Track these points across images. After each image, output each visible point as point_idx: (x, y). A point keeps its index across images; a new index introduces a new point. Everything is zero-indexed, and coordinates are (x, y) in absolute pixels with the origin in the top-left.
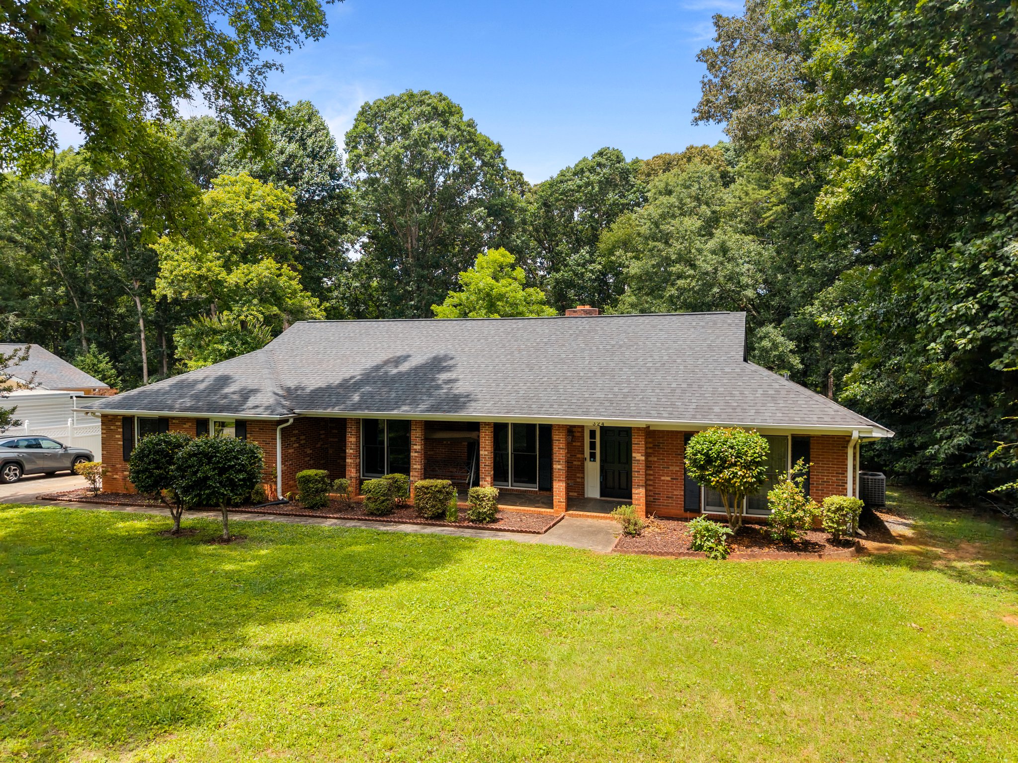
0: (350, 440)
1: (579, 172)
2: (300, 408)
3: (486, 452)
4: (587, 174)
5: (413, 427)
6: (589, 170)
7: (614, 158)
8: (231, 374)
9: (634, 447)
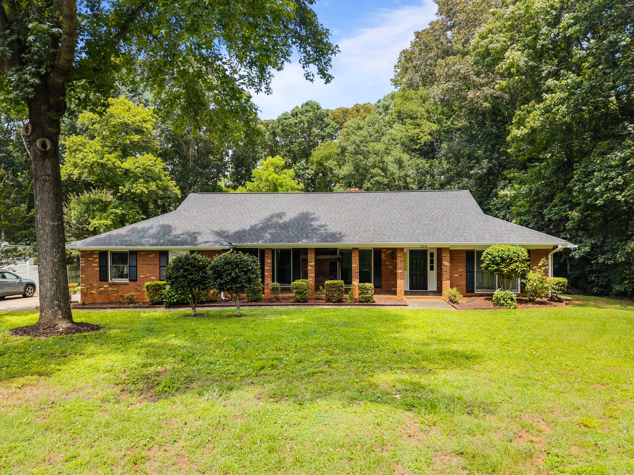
0: (267, 261)
1: (294, 115)
2: (235, 242)
3: (355, 265)
4: (300, 115)
5: (309, 252)
6: (301, 113)
7: (315, 107)
8: (170, 224)
9: (444, 258)
